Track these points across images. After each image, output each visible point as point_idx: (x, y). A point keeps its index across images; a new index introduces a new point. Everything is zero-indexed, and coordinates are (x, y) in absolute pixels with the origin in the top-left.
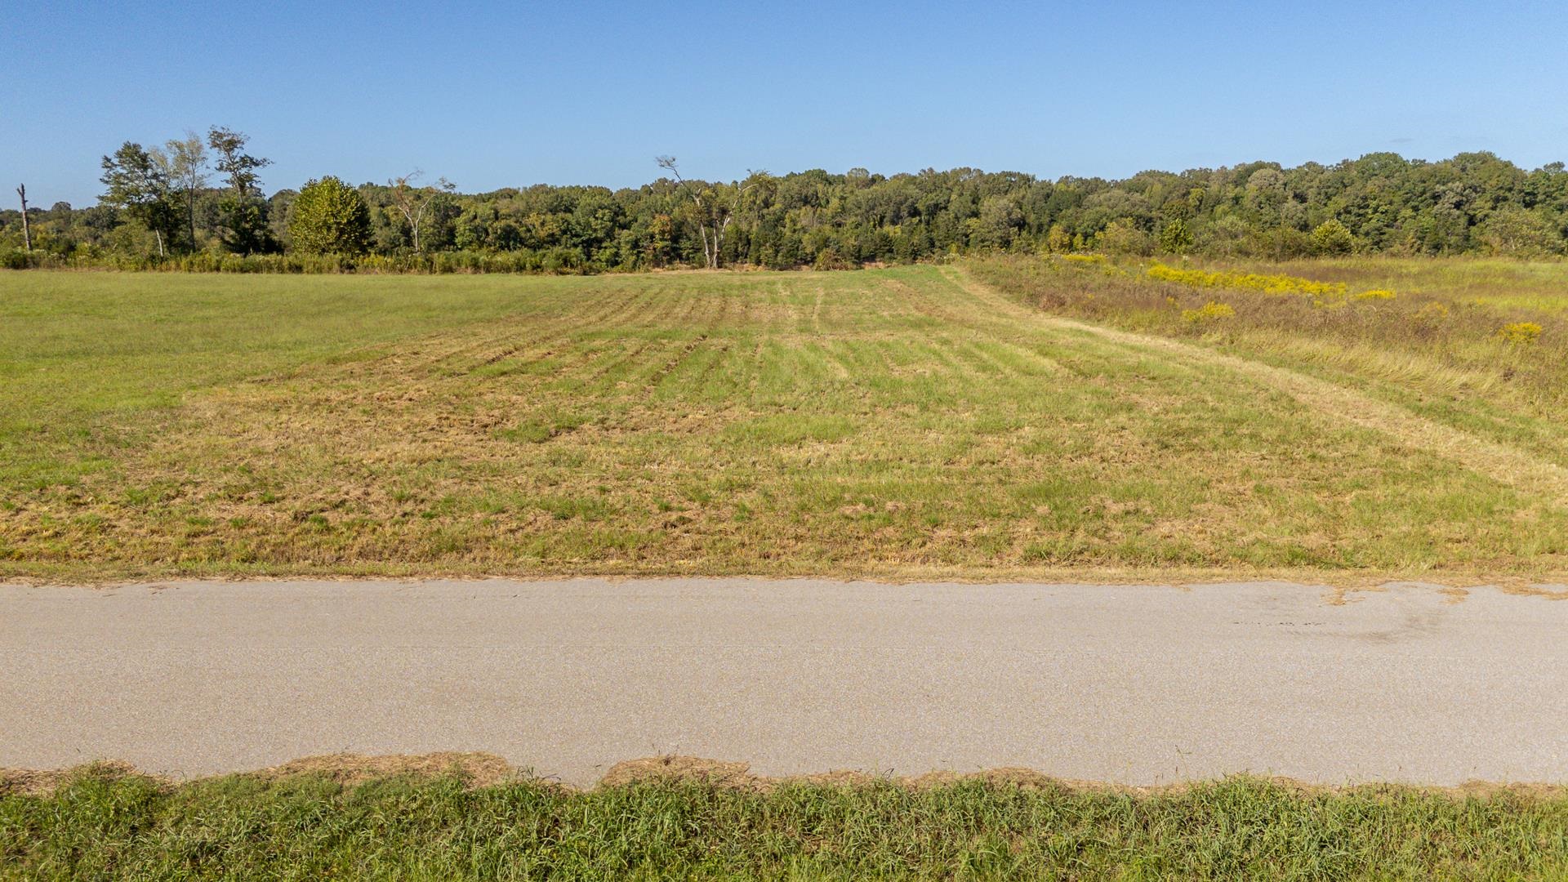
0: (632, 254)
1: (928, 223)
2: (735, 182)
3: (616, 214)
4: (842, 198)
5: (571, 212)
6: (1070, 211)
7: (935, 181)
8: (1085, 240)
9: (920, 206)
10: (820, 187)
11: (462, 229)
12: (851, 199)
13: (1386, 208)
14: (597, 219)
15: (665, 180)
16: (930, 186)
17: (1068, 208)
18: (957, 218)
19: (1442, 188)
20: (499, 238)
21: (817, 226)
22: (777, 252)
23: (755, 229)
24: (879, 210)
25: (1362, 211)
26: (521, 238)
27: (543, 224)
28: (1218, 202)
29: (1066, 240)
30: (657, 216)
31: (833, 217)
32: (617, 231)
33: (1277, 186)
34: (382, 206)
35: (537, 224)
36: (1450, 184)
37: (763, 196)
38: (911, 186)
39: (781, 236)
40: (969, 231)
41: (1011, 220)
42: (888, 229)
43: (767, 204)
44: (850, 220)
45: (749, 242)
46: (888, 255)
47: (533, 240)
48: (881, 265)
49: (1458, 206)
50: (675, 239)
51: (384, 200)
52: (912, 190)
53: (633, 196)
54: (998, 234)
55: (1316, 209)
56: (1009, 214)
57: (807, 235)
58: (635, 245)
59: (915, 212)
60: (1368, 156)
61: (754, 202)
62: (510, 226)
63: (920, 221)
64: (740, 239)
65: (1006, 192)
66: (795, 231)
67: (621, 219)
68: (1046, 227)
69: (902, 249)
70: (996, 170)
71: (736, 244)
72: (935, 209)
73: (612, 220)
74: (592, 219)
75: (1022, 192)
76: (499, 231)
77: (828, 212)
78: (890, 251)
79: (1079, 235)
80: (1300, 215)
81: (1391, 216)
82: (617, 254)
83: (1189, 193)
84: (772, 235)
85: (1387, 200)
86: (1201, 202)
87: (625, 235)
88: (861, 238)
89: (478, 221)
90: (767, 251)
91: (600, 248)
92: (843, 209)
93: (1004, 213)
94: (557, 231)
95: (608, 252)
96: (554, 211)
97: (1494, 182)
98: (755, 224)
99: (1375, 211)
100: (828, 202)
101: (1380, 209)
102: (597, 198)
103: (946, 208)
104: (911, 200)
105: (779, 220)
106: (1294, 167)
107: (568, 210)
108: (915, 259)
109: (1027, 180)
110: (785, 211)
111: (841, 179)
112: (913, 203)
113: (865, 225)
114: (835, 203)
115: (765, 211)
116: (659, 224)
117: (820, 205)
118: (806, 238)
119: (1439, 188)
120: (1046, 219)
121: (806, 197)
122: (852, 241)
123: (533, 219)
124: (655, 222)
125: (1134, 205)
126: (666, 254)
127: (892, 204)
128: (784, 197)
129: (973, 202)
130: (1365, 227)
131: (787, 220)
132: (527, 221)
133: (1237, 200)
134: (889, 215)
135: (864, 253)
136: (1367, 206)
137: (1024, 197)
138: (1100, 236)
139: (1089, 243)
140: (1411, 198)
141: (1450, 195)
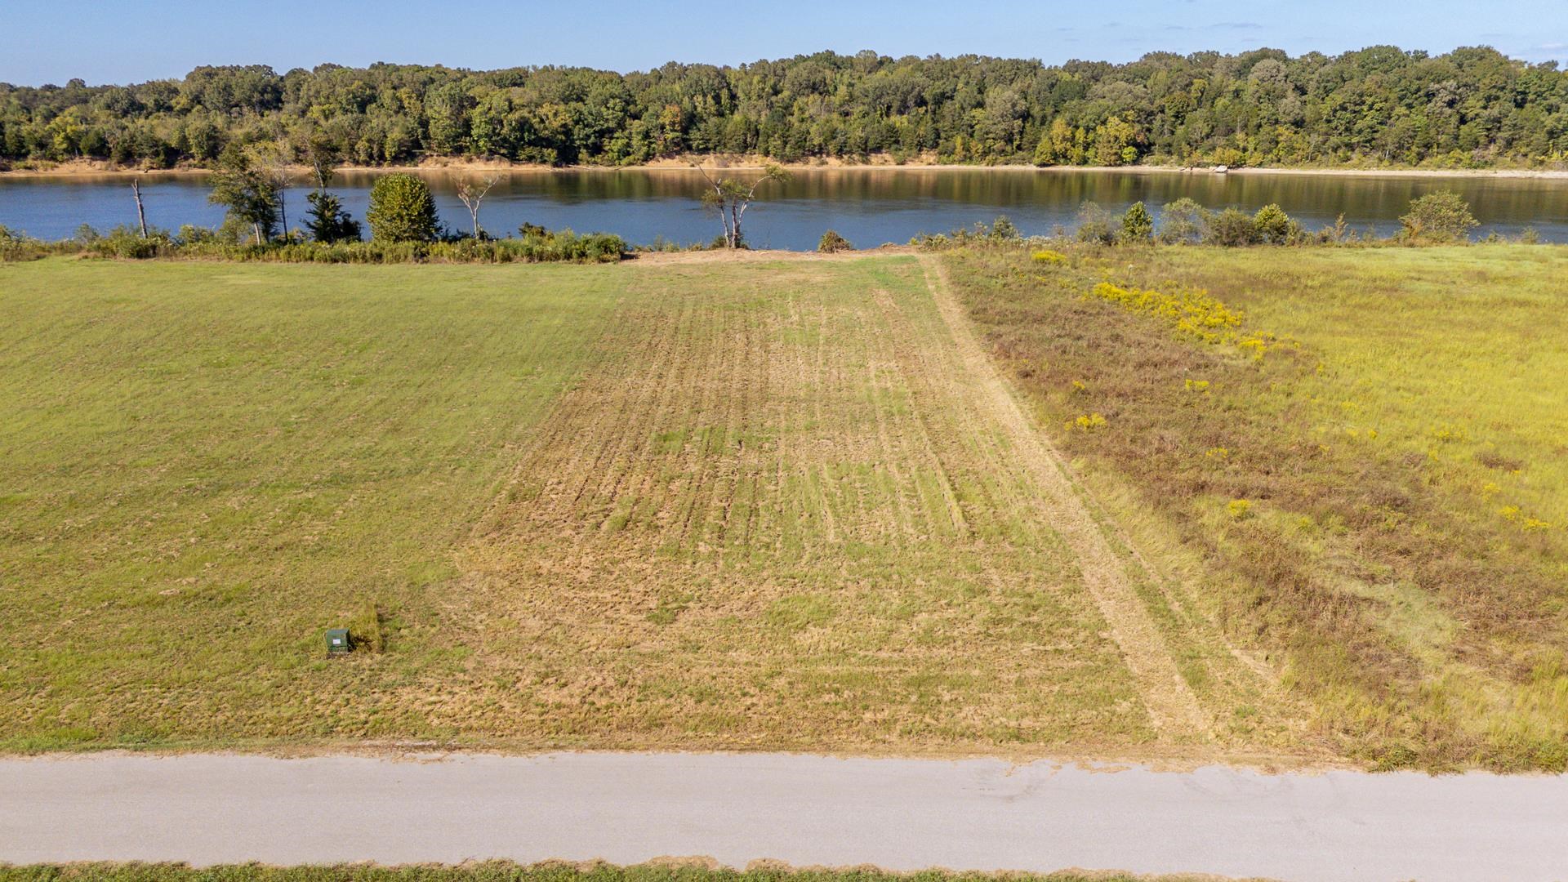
0: (644, 145)
1: (934, 112)
2: (744, 65)
3: (628, 103)
4: (851, 85)
5: (583, 101)
6: (1074, 103)
7: (939, 68)
8: (1086, 134)
9: (927, 95)
10: (828, 73)
11: (477, 120)
12: (859, 86)
13: (1381, 105)
14: (608, 108)
15: (674, 64)
16: (936, 73)
17: (1072, 99)
18: (963, 108)
19: (1437, 86)
20: (514, 129)
21: (824, 116)
22: (785, 143)
23: (763, 119)
24: (885, 99)
25: (1357, 108)
26: (534, 130)
27: (556, 114)
28: (1220, 94)
29: (1068, 134)
30: (667, 106)
31: (841, 106)
32: (628, 121)
33: (1279, 78)
34: (395, 88)
35: (550, 115)
36: (1444, 83)
37: (772, 82)
38: (918, 74)
39: (790, 126)
40: (974, 122)
41: (1016, 112)
42: (896, 120)
43: (776, 92)
44: (858, 110)
45: (757, 133)
46: (894, 146)
47: (546, 132)
48: (887, 156)
49: (1451, 104)
50: (685, 130)
51: (396, 82)
52: (919, 78)
53: (644, 82)
54: (1004, 126)
55: (1314, 104)
56: (1014, 105)
57: (815, 125)
58: (646, 135)
59: (921, 102)
60: (1370, 49)
61: (763, 89)
62: (522, 118)
63: (927, 111)
64: (749, 129)
65: (1012, 81)
66: (803, 120)
67: (631, 108)
68: (1049, 118)
69: (908, 140)
70: (1004, 57)
71: (745, 135)
72: (942, 98)
73: (623, 110)
74: (603, 109)
75: (1028, 81)
76: (513, 123)
77: (836, 100)
78: (897, 142)
79: (1081, 129)
80: (1297, 111)
81: (1385, 113)
82: (628, 145)
83: (1192, 84)
84: (780, 126)
85: (1383, 97)
86: (1202, 93)
87: (636, 126)
88: (868, 129)
89: (493, 113)
90: (775, 143)
91: (611, 138)
92: (851, 96)
93: (1009, 105)
94: (570, 122)
95: (620, 142)
96: (566, 100)
97: (1487, 81)
98: (763, 113)
100: (836, 89)
101: (1376, 106)
102: (608, 86)
103: (952, 98)
104: (917, 89)
105: (787, 109)
106: (1297, 57)
107: (579, 99)
108: (920, 150)
109: (1034, 67)
110: (793, 98)
111: (849, 62)
112: (919, 93)
113: (871, 115)
114: (843, 90)
115: (774, 99)
116: (670, 116)
117: (827, 92)
118: (814, 129)
119: (1434, 86)
120: (1049, 110)
121: (814, 84)
122: (859, 133)
123: (546, 110)
124: (666, 112)
125: (1136, 97)
126: (677, 144)
127: (899, 94)
128: (793, 84)
129: (980, 92)
130: (1360, 124)
131: (795, 109)
132: (542, 111)
133: (1237, 93)
134: (896, 105)
135: (870, 144)
136: (1363, 103)
137: (1029, 86)
138: (1101, 130)
139: (1091, 136)
140: (1405, 95)
141: (1443, 93)
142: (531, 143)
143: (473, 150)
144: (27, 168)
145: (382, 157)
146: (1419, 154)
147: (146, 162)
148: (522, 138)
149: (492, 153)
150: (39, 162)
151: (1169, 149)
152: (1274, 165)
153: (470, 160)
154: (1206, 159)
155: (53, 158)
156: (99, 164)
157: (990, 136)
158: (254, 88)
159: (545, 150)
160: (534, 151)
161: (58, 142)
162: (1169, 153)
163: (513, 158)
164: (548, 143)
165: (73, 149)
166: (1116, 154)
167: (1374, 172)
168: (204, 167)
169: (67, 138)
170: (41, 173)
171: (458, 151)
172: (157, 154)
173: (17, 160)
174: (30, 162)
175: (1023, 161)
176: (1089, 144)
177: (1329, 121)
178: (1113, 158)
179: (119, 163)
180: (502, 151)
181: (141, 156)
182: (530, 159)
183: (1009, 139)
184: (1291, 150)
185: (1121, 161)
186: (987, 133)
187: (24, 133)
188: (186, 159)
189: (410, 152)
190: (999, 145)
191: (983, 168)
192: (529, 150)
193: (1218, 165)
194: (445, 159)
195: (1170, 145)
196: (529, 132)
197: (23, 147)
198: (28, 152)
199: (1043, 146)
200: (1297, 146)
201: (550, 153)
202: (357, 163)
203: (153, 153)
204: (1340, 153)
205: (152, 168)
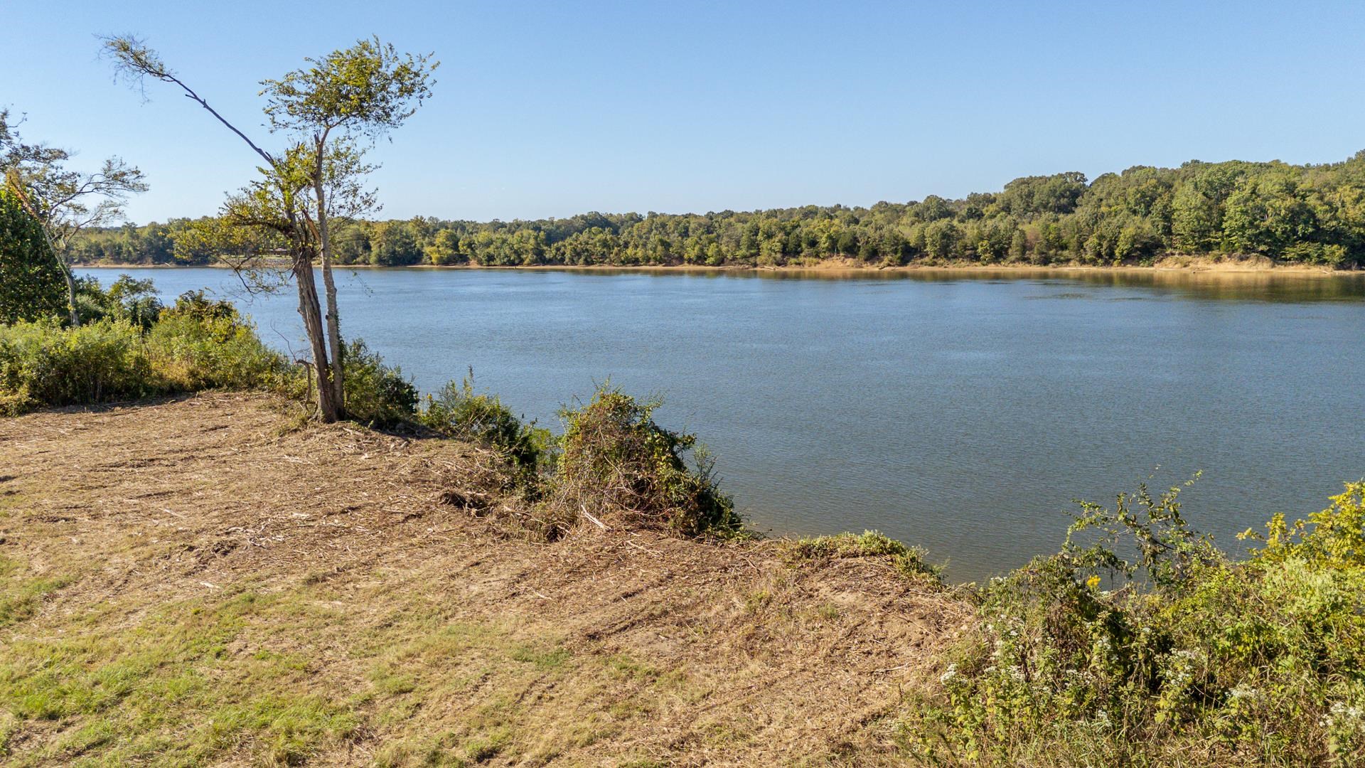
11: (1232, 210)
20: (1283, 221)
26: (1316, 221)
47: (1334, 223)
76: (1283, 212)
132: (1335, 198)
142: (1305, 238)
143: (1223, 245)
144: (797, 264)
145: (1111, 255)
147: (886, 260)
148: (1294, 232)
149: (1248, 251)
150: (807, 259)
153: (1218, 260)
155: (817, 256)
156: (850, 261)
158: (1053, 192)
159: (1327, 248)
160: (1311, 248)
161: (824, 243)
163: (1276, 255)
164: (1336, 237)
165: (833, 249)
168: (934, 264)
169: (830, 237)
170: (806, 269)
171: (1205, 248)
172: (895, 252)
173: (794, 257)
174: (801, 259)
179: (866, 260)
180: (1263, 248)
181: (884, 254)
182: (1302, 258)
187: (803, 235)
188: (922, 257)
189: (1147, 250)
192: (1301, 248)
194: (1190, 258)
196: (1306, 222)
197: (800, 246)
198: (802, 252)
201: (1338, 251)
202: (1083, 262)
203: (892, 251)
205: (889, 265)
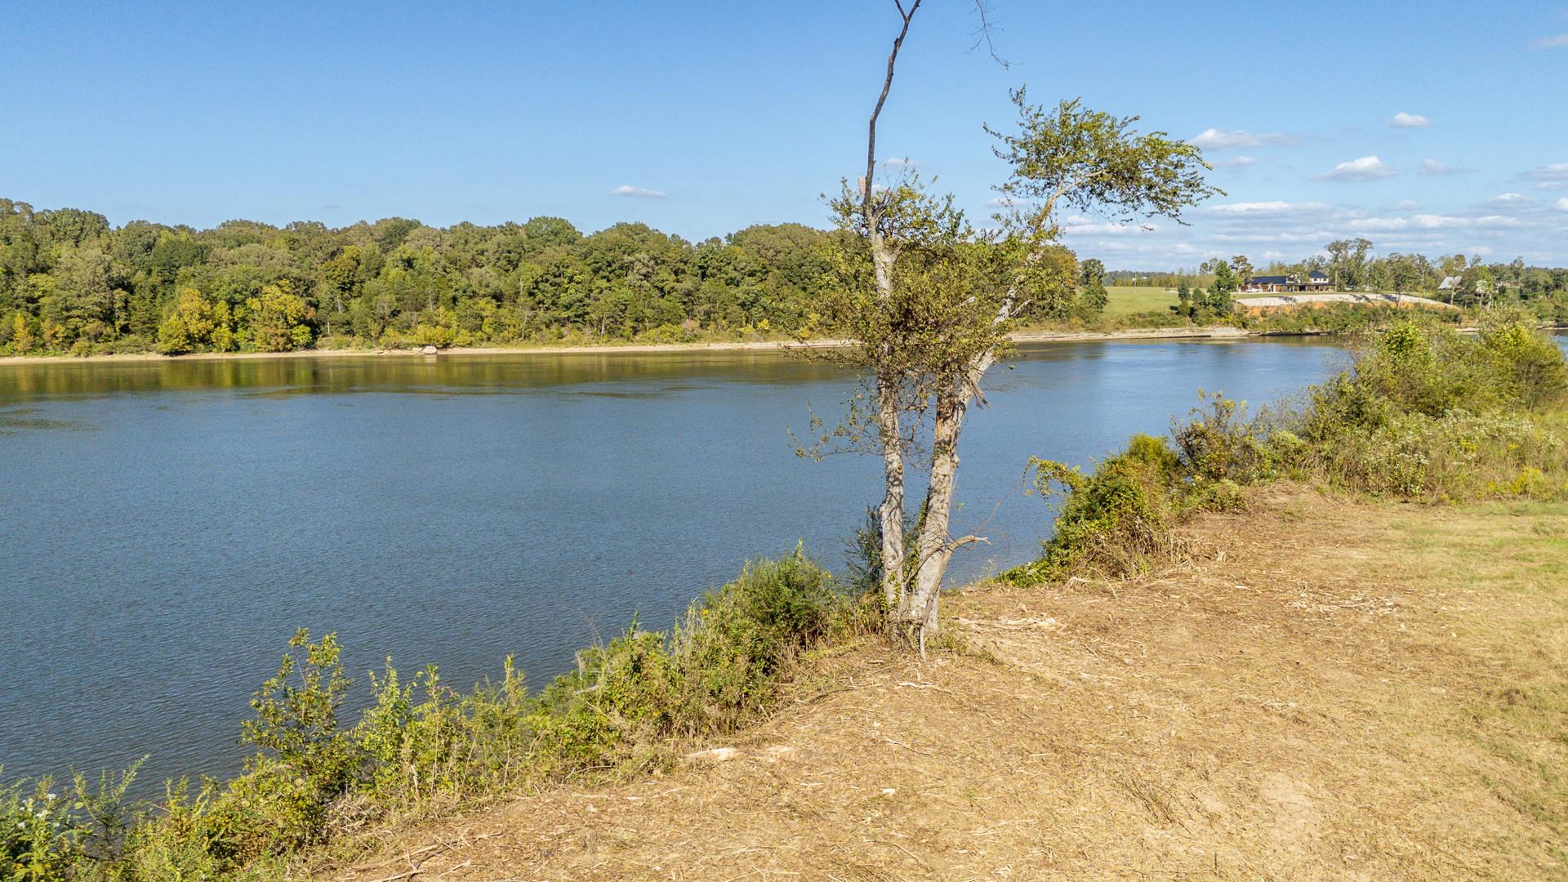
6: (194, 269)
8: (232, 309)
13: (580, 277)
17: (188, 264)
25: (557, 280)
28: (383, 264)
29: (204, 309)
36: (636, 255)
40: (37, 294)
41: (111, 279)
49: (647, 277)
54: (97, 299)
56: (108, 270)
60: (538, 220)
70: (55, 207)
79: (222, 302)
81: (587, 286)
83: (340, 251)
86: (357, 263)
93: (101, 270)
97: (670, 255)
99: (571, 280)
101: (576, 279)
106: (449, 227)
109: (98, 221)
119: (627, 258)
120: (158, 279)
125: (282, 264)
129: (34, 251)
130: (565, 299)
138: (255, 304)
139: (239, 312)
140: (600, 268)
141: (638, 266)
146: (633, 327)
151: (348, 328)
152: (484, 344)
154: (404, 339)
157: (74, 312)
162: (351, 333)
166: (282, 336)
167: (594, 349)
175: (138, 348)
176: (236, 323)
177: (531, 294)
178: (282, 340)
183: (108, 317)
184: (499, 326)
185: (290, 344)
186: (68, 310)
190: (93, 326)
191: (69, 358)
193: (424, 346)
195: (348, 323)
199: (170, 324)
200: (507, 321)
204: (554, 328)
